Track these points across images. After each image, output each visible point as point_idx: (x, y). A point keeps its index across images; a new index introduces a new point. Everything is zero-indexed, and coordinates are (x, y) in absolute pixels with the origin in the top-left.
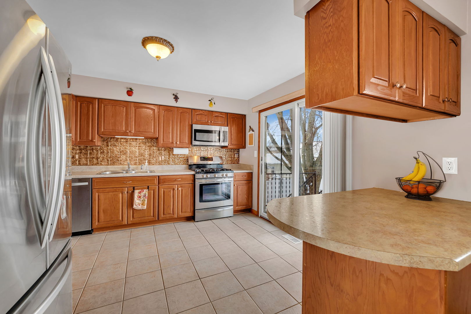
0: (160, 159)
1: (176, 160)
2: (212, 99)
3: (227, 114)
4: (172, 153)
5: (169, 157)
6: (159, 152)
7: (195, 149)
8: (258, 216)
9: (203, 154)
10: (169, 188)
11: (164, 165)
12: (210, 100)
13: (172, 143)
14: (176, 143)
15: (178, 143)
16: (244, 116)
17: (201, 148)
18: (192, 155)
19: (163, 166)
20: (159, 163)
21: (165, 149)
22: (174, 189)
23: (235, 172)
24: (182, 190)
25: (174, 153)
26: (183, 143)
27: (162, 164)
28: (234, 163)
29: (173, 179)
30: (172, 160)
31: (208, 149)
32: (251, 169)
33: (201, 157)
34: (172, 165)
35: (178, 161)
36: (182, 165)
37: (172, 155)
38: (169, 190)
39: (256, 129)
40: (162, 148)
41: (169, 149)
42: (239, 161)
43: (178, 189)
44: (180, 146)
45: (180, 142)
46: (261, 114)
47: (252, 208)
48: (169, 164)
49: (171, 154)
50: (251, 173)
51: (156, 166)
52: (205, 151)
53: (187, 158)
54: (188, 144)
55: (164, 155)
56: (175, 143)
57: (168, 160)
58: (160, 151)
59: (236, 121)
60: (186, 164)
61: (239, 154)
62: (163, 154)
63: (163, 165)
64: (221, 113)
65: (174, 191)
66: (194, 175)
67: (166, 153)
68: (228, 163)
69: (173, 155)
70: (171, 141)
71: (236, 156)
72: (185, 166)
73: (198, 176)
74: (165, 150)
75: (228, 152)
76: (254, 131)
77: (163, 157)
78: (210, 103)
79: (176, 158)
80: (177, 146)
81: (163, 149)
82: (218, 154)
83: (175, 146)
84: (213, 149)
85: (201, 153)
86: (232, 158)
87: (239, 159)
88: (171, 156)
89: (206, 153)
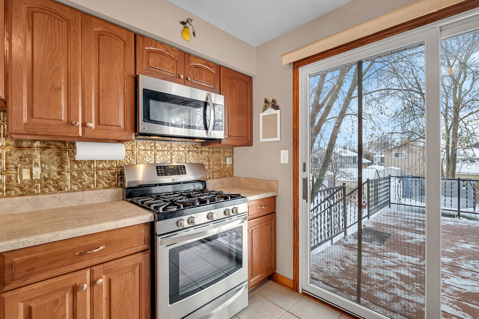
0: (26, 176)
1: (85, 176)
2: (187, 21)
3: (219, 67)
4: (70, 156)
5: (59, 170)
6: (19, 154)
7: (142, 147)
8: (297, 291)
9: (161, 159)
10: (56, 291)
11: (43, 193)
12: (183, 23)
13: (70, 123)
14: (84, 125)
15: (92, 125)
16: (248, 78)
17: (157, 145)
18: (134, 162)
19: (39, 196)
20: (21, 188)
21: (43, 145)
22: (75, 289)
23: (249, 198)
24: (110, 280)
25: (78, 157)
26: (110, 127)
27: (33, 193)
28: (224, 177)
29: (74, 250)
30: (73, 177)
31: (171, 147)
32: (270, 189)
33: (157, 167)
34: (72, 191)
35: (91, 178)
36: (105, 188)
37: (72, 164)
38: (56, 296)
39: (285, 103)
40: (35, 141)
41: (59, 144)
42: (233, 172)
43: (93, 283)
44: (99, 135)
45: (98, 122)
46: (300, 69)
47: (276, 270)
48: (61, 190)
49: (68, 160)
50: (273, 198)
51: (8, 199)
52: (166, 152)
53: (119, 170)
54: (125, 129)
55: (42, 162)
56: (80, 123)
57: (58, 177)
58: (27, 152)
59: (237, 86)
60: (116, 186)
61: (232, 157)
62: (38, 160)
63: (38, 194)
64: (208, 62)
65: (79, 294)
66: (152, 225)
67: (51, 155)
68: (215, 177)
69: (77, 162)
70: (64, 118)
71: (229, 161)
72: (112, 191)
73: (162, 226)
74: (44, 149)
75: (213, 153)
76: (278, 109)
77: (37, 171)
78: (184, 30)
79: (85, 170)
80: (88, 134)
81: (37, 144)
82: (192, 158)
83: (80, 134)
84: (184, 146)
85: (157, 157)
86: (220, 165)
87: (233, 168)
88: (67, 167)
89: (169, 157)
